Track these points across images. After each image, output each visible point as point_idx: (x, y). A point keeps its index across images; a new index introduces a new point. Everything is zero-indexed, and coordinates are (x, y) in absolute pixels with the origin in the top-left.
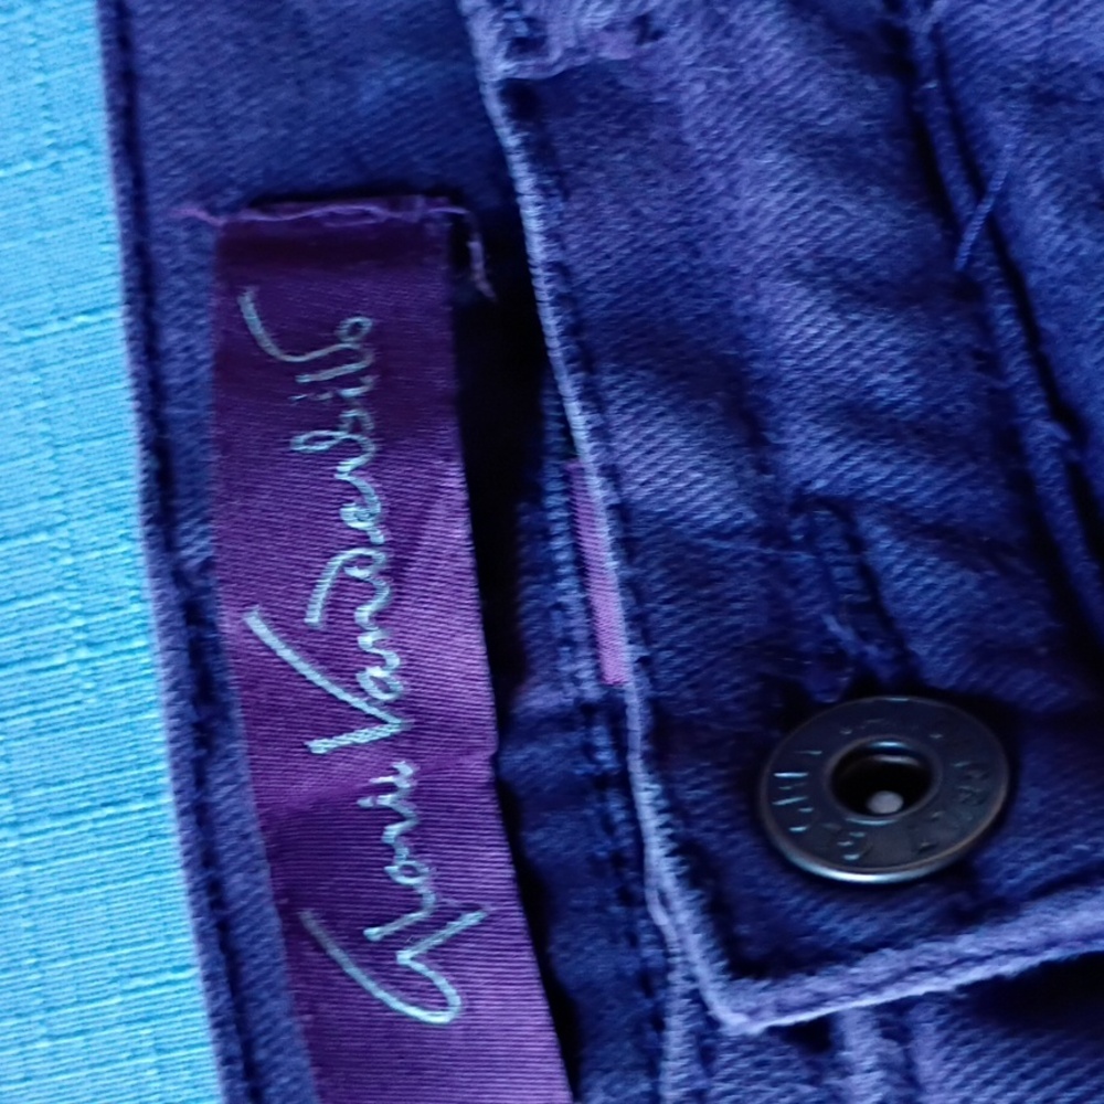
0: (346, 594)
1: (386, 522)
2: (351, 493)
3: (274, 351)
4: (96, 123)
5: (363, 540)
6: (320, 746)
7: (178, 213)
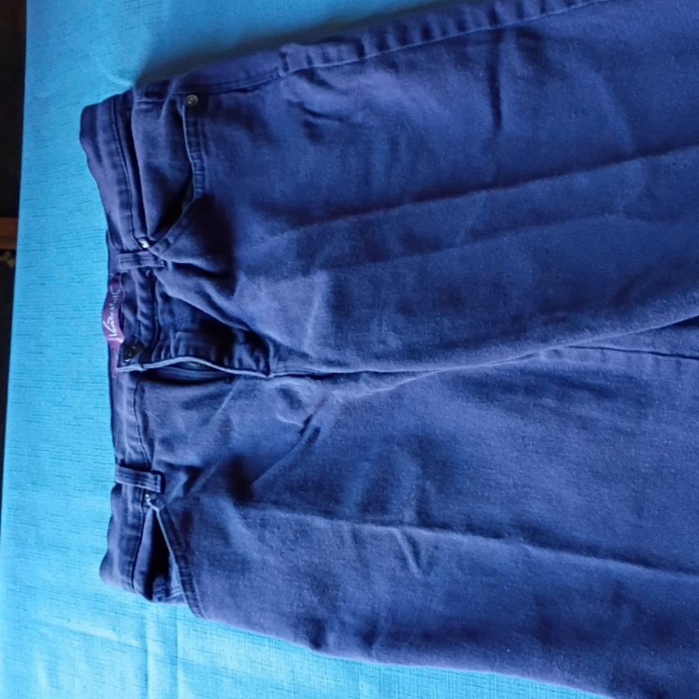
2: (113, 311)
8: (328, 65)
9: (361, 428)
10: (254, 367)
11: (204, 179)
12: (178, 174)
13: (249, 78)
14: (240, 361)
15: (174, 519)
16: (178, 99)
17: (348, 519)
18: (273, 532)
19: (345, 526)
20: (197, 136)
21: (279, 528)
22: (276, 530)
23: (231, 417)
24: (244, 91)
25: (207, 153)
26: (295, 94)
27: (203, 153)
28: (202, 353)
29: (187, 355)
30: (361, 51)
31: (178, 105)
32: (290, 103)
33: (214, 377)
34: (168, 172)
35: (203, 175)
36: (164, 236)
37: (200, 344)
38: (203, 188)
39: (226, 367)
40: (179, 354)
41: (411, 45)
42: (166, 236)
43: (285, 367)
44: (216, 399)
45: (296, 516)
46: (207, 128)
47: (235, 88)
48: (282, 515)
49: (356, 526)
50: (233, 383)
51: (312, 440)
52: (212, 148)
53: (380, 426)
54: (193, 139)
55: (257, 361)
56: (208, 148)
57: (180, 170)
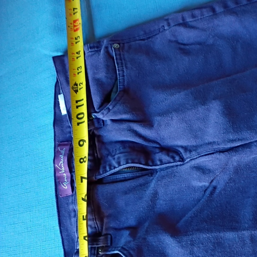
0: (61, 164)
1: (63, 160)
2: (62, 159)
3: (60, 151)
4: (53, 137)
5: (62, 161)
6: (60, 172)
7: (57, 143)
8: (194, 19)
9: (242, 182)
10: (172, 161)
11: (124, 81)
12: (109, 80)
13: (145, 33)
14: (161, 161)
15: (132, 252)
16: (109, 46)
17: (247, 229)
18: (199, 247)
19: (246, 233)
20: (121, 60)
21: (202, 244)
22: (201, 245)
23: (159, 191)
24: (143, 40)
25: (126, 68)
26: (174, 36)
27: (124, 67)
28: (136, 161)
29: (127, 163)
30: (213, 10)
31: (110, 49)
32: (170, 41)
33: (141, 175)
34: (104, 80)
35: (124, 79)
36: (106, 106)
37: (134, 157)
38: (124, 85)
39: (151, 166)
40: (122, 164)
41: (241, 4)
42: (108, 106)
43: (198, 153)
44: (144, 185)
45: (214, 234)
46: (126, 56)
47: (138, 39)
48: (204, 236)
49: (253, 232)
50: (154, 176)
51: (212, 193)
52: (129, 65)
53: (253, 178)
54: (119, 61)
55: (173, 158)
56: (127, 65)
57: (111, 79)
